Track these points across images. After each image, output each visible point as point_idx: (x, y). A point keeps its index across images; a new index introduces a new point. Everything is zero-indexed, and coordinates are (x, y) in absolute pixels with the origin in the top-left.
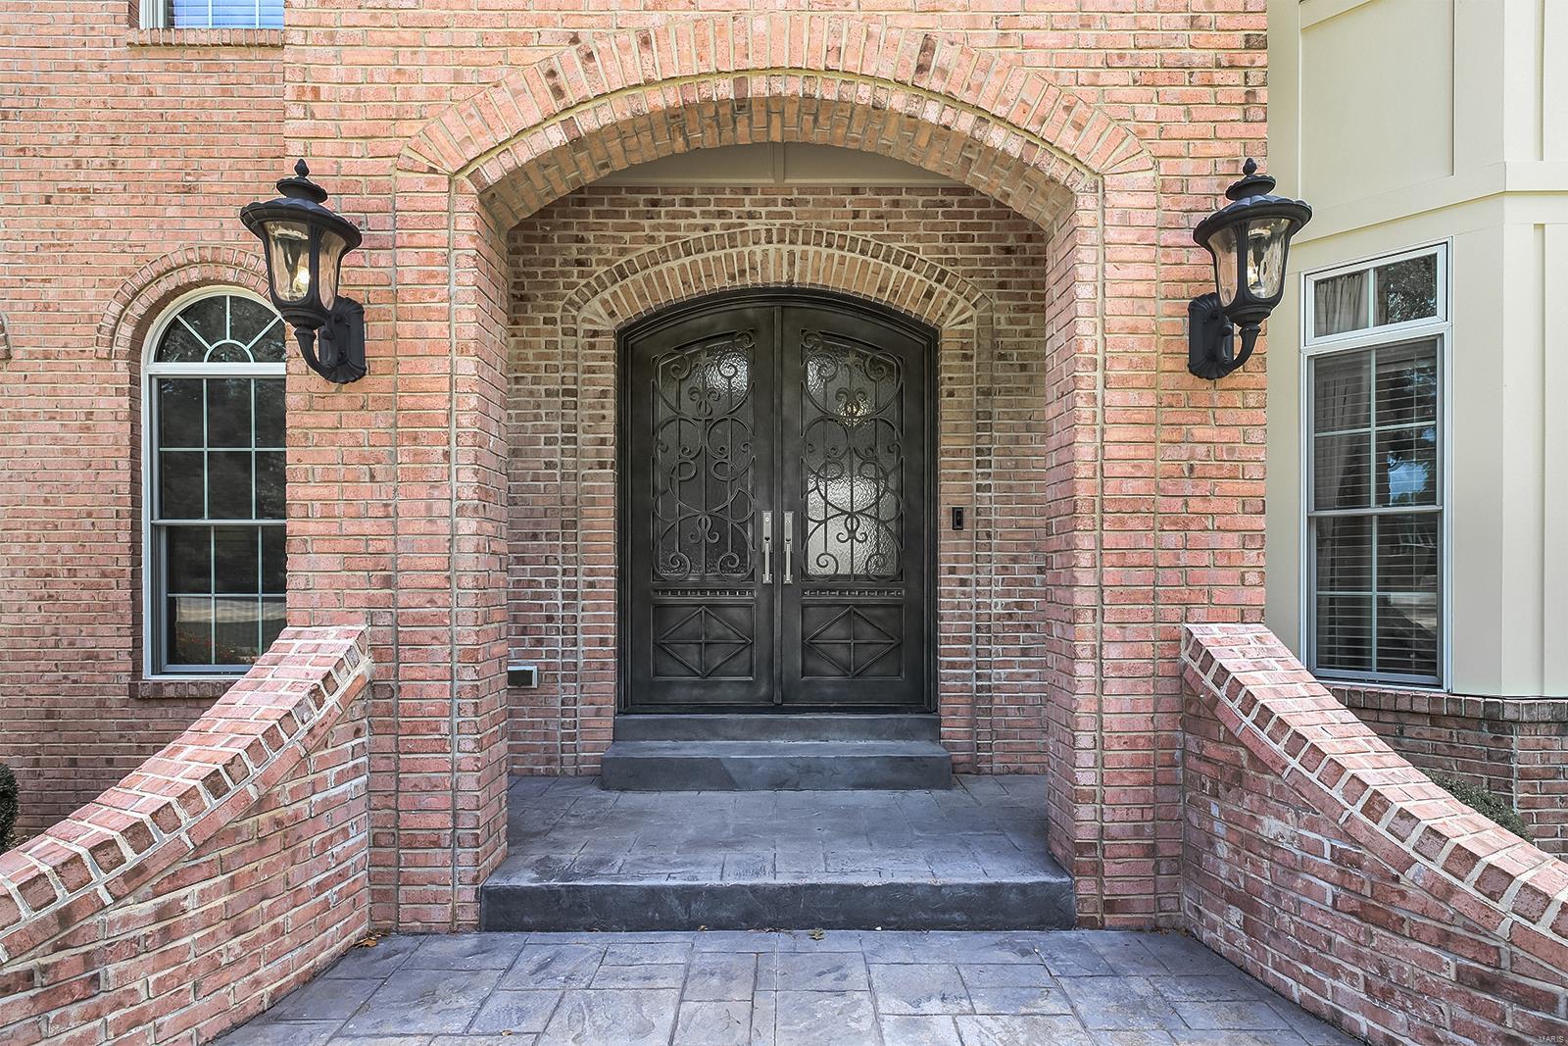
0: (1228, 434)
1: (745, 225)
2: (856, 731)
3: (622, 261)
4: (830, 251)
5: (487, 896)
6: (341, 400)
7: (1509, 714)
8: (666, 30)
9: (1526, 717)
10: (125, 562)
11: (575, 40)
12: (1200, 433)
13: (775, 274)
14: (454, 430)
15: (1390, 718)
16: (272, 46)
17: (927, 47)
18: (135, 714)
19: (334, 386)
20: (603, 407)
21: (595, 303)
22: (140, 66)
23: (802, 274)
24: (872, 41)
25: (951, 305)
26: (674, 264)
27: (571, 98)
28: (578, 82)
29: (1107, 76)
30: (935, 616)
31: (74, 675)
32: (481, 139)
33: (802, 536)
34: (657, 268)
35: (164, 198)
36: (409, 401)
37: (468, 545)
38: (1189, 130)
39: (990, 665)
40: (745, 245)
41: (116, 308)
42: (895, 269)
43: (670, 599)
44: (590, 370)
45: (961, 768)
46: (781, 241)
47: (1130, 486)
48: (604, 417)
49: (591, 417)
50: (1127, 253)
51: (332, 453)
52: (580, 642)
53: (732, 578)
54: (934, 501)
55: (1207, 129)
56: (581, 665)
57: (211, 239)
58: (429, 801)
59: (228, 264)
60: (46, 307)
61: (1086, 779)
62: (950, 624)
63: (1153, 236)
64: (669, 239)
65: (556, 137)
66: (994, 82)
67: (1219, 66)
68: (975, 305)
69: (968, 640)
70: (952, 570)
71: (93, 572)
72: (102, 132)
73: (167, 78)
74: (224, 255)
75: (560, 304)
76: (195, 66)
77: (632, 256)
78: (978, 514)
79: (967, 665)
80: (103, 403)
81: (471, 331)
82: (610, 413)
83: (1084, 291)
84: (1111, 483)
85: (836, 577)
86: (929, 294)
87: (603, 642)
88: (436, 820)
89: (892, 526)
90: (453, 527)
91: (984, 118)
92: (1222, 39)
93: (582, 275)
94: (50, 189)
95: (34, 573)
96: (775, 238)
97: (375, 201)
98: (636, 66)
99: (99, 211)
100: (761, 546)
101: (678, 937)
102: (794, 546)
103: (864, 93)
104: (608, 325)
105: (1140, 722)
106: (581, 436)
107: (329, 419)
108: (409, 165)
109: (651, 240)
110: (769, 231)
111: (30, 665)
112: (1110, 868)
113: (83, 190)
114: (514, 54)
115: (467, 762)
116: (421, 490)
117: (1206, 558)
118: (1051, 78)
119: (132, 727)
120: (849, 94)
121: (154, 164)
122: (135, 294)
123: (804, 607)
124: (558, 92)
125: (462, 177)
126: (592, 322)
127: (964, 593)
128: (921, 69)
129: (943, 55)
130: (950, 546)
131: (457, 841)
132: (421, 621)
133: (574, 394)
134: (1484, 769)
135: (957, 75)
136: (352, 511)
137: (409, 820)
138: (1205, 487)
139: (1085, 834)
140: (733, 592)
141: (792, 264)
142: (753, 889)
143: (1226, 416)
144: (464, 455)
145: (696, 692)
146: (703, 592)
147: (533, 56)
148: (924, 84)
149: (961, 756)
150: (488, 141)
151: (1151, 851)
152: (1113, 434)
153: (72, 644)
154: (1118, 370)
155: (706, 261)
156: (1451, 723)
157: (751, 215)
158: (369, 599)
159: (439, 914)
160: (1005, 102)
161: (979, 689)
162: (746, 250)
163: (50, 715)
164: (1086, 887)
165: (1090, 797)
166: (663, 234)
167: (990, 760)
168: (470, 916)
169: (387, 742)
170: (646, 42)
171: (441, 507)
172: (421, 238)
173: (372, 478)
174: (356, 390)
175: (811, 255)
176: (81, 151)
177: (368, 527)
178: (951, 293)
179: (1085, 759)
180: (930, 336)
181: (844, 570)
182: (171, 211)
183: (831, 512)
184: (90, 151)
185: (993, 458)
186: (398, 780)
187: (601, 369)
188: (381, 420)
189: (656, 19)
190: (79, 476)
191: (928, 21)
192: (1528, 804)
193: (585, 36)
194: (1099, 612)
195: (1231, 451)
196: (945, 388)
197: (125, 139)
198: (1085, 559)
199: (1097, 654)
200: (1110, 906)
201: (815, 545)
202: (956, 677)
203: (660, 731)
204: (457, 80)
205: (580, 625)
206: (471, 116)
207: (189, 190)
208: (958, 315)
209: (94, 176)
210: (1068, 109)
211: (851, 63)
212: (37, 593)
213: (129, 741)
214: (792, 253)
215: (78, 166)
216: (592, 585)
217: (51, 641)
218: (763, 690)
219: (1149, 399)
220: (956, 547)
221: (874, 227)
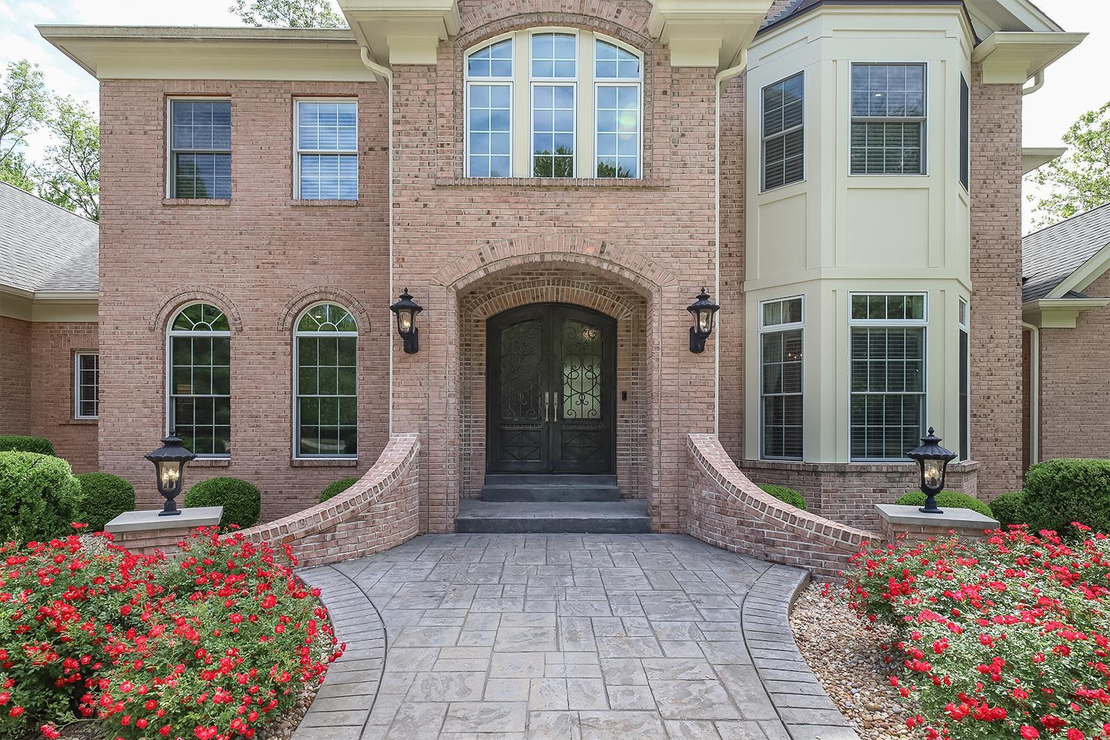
0: (702, 371)
1: (539, 278)
2: (583, 481)
3: (489, 292)
4: (573, 288)
5: (456, 521)
6: (411, 359)
7: (820, 469)
8: (518, 240)
9: (825, 470)
10: (288, 412)
11: (488, 243)
12: (693, 371)
13: (551, 297)
14: (448, 369)
15: (785, 473)
16: (349, 206)
17: (604, 245)
18: (292, 473)
19: (408, 355)
20: (481, 351)
21: (478, 309)
22: (295, 214)
23: (562, 298)
24: (586, 244)
25: (622, 310)
26: (510, 293)
27: (487, 262)
28: (489, 257)
29: (663, 255)
30: (616, 435)
31: (266, 457)
32: (458, 275)
33: (561, 402)
34: (503, 295)
35: (305, 266)
36: (433, 360)
37: (452, 407)
38: (690, 272)
39: (637, 454)
40: (539, 286)
41: (286, 310)
42: (600, 296)
43: (507, 428)
44: (476, 336)
45: (625, 496)
46: (554, 284)
47: (670, 388)
48: (481, 354)
49: (476, 355)
50: (669, 312)
51: (407, 376)
52: (471, 445)
53: (532, 420)
54: (615, 388)
55: (694, 272)
56: (472, 454)
57: (324, 283)
58: (439, 490)
59: (331, 293)
60: (257, 310)
61: (656, 484)
62: (621, 439)
63: (677, 307)
64: (508, 283)
65: (482, 274)
66: (625, 257)
67: (700, 251)
68: (631, 310)
69: (629, 445)
70: (622, 417)
71: (275, 416)
72: (280, 239)
73: (307, 218)
74: (329, 289)
75: (464, 309)
76: (318, 214)
77: (493, 290)
78: (633, 394)
79: (627, 455)
80: (280, 348)
81: (454, 337)
82: (484, 353)
83: (655, 325)
84: (663, 387)
85: (575, 419)
86: (613, 306)
87: (481, 445)
88: (441, 496)
89: (599, 398)
90: (447, 400)
91: (622, 268)
92: (701, 242)
93: (473, 298)
94: (259, 263)
95: (251, 416)
96: (551, 284)
97: (422, 295)
98: (508, 251)
99: (279, 271)
100: (544, 406)
101: (521, 535)
102: (558, 406)
103: (583, 260)
104: (484, 318)
105: (674, 466)
106: (472, 362)
107: (407, 365)
108: (434, 283)
109: (501, 284)
110: (548, 281)
111: (249, 453)
112: (663, 513)
113: (272, 263)
114: (468, 247)
115: (451, 477)
116: (437, 389)
117: (695, 412)
118: (644, 255)
119: (290, 478)
120: (578, 260)
121: (301, 253)
122: (293, 305)
123: (562, 431)
124: (483, 260)
125: (451, 287)
126: (477, 316)
127: (627, 426)
128: (602, 252)
129: (609, 248)
130: (621, 406)
131: (448, 504)
132: (437, 432)
133: (469, 345)
134: (813, 490)
135: (613, 254)
136: (414, 395)
137: (432, 496)
138: (695, 389)
139: (655, 502)
140: (533, 425)
141: (558, 293)
142: (545, 520)
143: (703, 365)
144: (451, 377)
145: (517, 466)
146: (520, 425)
147: (474, 247)
148: (602, 257)
149: (625, 491)
150: (459, 276)
151: (677, 508)
152: (665, 371)
153: (266, 445)
154: (666, 350)
155: (523, 292)
156: (803, 473)
157: (541, 274)
158: (419, 424)
159: (442, 527)
160: (629, 263)
161: (632, 464)
162: (539, 288)
163: (257, 473)
164: (655, 520)
165: (657, 491)
166: (506, 281)
167: (637, 493)
168: (452, 528)
169: (425, 471)
170: (511, 244)
171: (444, 395)
172: (438, 307)
173: (421, 385)
174: (416, 356)
175: (565, 290)
176: (271, 248)
177: (419, 401)
178: (622, 305)
179: (655, 478)
180: (614, 322)
181: (579, 416)
182: (307, 272)
183: (573, 392)
184: (275, 248)
185: (639, 372)
186: (429, 483)
187: (480, 335)
188: (424, 365)
189: (515, 236)
190: (269, 377)
191: (604, 237)
192: (826, 502)
193: (491, 241)
194: (659, 429)
195: (704, 377)
196: (619, 343)
197: (289, 243)
198: (655, 412)
199: (659, 443)
200: (663, 526)
201: (567, 406)
202: (624, 460)
203: (504, 481)
204: (449, 255)
205: (471, 438)
206: (454, 267)
207: (315, 263)
208: (625, 314)
209: (277, 257)
210: (650, 265)
211: (579, 251)
212: (252, 424)
213: (289, 484)
214: (558, 289)
215: (270, 253)
216: (476, 422)
217: (257, 443)
218: (545, 466)
219: (676, 360)
220: (624, 407)
221: (591, 279)
